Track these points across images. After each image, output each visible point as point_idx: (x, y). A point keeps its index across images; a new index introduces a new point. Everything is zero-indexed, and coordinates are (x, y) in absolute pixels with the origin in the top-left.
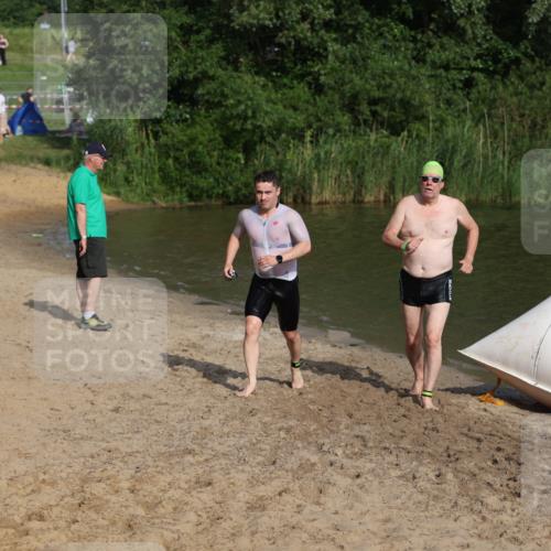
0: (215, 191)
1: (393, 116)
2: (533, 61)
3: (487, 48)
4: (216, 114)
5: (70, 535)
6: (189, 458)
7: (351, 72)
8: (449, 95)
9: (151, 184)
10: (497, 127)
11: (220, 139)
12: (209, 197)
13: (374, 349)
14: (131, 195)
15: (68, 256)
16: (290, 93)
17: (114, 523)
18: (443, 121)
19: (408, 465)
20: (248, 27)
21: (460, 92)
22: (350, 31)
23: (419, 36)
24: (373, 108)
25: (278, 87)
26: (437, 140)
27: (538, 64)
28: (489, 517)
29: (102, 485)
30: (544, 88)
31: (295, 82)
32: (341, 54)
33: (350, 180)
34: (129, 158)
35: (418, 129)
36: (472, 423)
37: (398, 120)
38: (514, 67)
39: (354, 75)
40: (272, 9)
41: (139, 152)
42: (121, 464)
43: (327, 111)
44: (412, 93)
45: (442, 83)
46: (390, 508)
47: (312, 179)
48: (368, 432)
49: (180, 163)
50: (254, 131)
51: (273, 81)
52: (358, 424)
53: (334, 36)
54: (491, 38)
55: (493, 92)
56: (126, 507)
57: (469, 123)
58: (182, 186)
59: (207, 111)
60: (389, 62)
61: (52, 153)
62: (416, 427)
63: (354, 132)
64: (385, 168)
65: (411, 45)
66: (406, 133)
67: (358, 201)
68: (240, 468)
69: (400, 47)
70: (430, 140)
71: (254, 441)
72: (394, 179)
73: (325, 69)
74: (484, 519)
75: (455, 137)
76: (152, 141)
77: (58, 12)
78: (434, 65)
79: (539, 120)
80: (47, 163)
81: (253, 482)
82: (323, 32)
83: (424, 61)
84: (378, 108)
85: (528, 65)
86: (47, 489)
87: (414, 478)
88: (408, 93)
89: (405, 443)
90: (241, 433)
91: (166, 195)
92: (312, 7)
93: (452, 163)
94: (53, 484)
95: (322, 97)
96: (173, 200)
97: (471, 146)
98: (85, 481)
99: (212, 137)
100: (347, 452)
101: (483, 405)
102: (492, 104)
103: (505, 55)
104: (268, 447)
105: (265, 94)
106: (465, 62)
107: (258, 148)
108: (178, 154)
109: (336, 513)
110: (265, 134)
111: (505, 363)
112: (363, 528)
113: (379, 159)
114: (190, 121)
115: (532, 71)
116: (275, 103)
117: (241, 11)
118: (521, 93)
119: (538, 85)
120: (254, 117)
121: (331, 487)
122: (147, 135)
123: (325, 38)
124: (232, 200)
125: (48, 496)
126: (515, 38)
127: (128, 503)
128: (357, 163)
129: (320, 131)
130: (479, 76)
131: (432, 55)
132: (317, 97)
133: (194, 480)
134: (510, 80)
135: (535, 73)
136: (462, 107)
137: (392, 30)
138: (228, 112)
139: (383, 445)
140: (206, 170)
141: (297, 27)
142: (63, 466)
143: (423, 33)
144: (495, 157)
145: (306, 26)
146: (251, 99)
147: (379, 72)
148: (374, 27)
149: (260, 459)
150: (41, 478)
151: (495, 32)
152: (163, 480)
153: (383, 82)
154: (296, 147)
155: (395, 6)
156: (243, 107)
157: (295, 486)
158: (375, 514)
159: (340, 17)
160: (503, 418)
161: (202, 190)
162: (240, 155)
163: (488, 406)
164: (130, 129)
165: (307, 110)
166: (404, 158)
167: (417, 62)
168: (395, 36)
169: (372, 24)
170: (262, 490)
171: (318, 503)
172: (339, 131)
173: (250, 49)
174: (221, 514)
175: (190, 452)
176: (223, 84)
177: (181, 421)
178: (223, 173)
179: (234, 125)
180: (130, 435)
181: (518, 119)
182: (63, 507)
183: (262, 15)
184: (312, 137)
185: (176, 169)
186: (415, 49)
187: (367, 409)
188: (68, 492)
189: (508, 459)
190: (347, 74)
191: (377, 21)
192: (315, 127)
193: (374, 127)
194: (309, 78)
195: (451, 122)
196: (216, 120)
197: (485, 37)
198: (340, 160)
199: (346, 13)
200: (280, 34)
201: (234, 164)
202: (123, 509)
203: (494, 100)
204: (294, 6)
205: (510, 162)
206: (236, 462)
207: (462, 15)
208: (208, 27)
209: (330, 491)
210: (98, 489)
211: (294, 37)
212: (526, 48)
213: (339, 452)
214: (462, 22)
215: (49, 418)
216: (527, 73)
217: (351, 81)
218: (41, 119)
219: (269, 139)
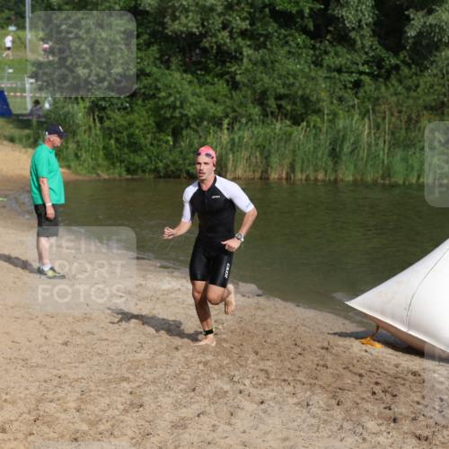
0: (149, 167)
1: (295, 110)
2: (410, 68)
3: (373, 56)
4: (151, 103)
5: (27, 445)
6: (124, 384)
7: (262, 73)
8: (341, 93)
9: (96, 160)
10: (379, 120)
11: (153, 124)
12: (144, 171)
13: (277, 299)
14: (79, 168)
15: (27, 217)
16: (211, 88)
17: (62, 437)
18: (335, 115)
19: (303, 394)
20: (179, 33)
21: (349, 91)
22: (262, 39)
23: (318, 45)
24: (279, 102)
25: (202, 83)
26: (330, 130)
27: (414, 70)
28: (369, 438)
29: (53, 405)
30: (419, 90)
31: (216, 80)
32: (253, 58)
33: (259, 160)
34: (78, 138)
35: (315, 121)
36: (355, 361)
37: (299, 113)
38: (394, 72)
39: (264, 75)
40: (199, 20)
41: (87, 133)
42: (70, 388)
43: (241, 103)
44: (311, 91)
45: (335, 83)
46: (288, 429)
47: (227, 159)
48: (270, 366)
49: (120, 143)
50: (181, 119)
51: (197, 78)
52: (262, 359)
53: (248, 43)
54: (376, 48)
55: (377, 92)
56: (73, 423)
57: (356, 117)
58: (122, 162)
59: (143, 101)
60: (293, 65)
61: (16, 132)
62: (310, 363)
63: (263, 122)
64: (287, 152)
65: (311, 52)
66: (305, 124)
67: (265, 178)
68: (167, 393)
69: (302, 53)
70: (324, 129)
71: (178, 372)
72: (294, 160)
73: (240, 69)
74: (364, 439)
75: (345, 128)
76: (98, 125)
77: (24, 17)
78: (329, 69)
79: (414, 116)
80: (12, 140)
81: (177, 405)
82: (239, 39)
83: (321, 66)
84: (283, 103)
85: (406, 70)
86: (9, 407)
87: (308, 405)
88: (308, 91)
89: (301, 377)
90: (167, 364)
91: (108, 169)
92: (231, 19)
93: (343, 149)
94: (14, 403)
95: (238, 92)
96: (113, 173)
97: (358, 135)
98: (39, 401)
99: (147, 122)
100: (254, 383)
101: (364, 347)
102: (376, 101)
103: (387, 62)
104: (189, 377)
105: (191, 89)
106: (355, 66)
107: (184, 133)
108: (119, 136)
109: (244, 432)
110: (191, 121)
111: (383, 313)
112: (266, 445)
113: (283, 144)
114: (129, 109)
115: (409, 75)
116: (199, 96)
117: (173, 21)
118: (400, 94)
119: (414, 87)
120: (182, 107)
121: (239, 411)
122: (94, 119)
123: (241, 44)
124: (162, 174)
125: (8, 413)
126: (396, 49)
127: (74, 420)
128: (264, 147)
129: (235, 120)
130: (366, 79)
131: (328, 60)
132: (234, 93)
133: (128, 402)
134: (391, 83)
135: (411, 78)
136: (351, 103)
137: (296, 38)
138: (160, 103)
139: (283, 378)
140: (141, 149)
141: (219, 34)
142: (22, 388)
143: (321, 42)
144: (377, 144)
145: (226, 33)
146: (179, 93)
147: (284, 73)
148: (282, 36)
149: (182, 386)
150: (3, 398)
151: (380, 43)
152: (104, 402)
153: (287, 82)
154: (215, 132)
155: (299, 20)
156: (172, 99)
157: (211, 409)
158: (276, 433)
159: (254, 27)
160: (380, 358)
161: (138, 167)
162: (170, 138)
163: (368, 347)
164: (80, 115)
165: (225, 102)
166: (303, 144)
167: (316, 66)
168: (298, 44)
169: (280, 34)
170: (184, 412)
171: (230, 424)
172: (251, 120)
173: (180, 52)
174: (151, 431)
175: (126, 379)
176: (157, 80)
177: (119, 354)
178: (155, 153)
179: (165, 113)
180: (77, 364)
181: (396, 114)
182: (22, 422)
183: (190, 24)
184: (228, 124)
185: (117, 148)
186: (314, 55)
187: (270, 348)
188: (26, 410)
189: (385, 391)
190: (259, 75)
191: (283, 31)
192: (231, 116)
193: (279, 118)
194: (227, 77)
195: (342, 116)
196: (150, 109)
197: (371, 47)
198: (251, 144)
199: (259, 25)
200: (205, 40)
201: (164, 145)
202: (71, 425)
203: (378, 99)
204: (217, 18)
205: (389, 149)
206: (163, 389)
207: (353, 29)
208: (146, 33)
209: (239, 414)
210: (51, 408)
211: (216, 43)
212: (405, 57)
213: (247, 382)
214: (353, 34)
215: (10, 348)
216: (405, 77)
217: (262, 80)
218: (7, 105)
219: (194, 126)
